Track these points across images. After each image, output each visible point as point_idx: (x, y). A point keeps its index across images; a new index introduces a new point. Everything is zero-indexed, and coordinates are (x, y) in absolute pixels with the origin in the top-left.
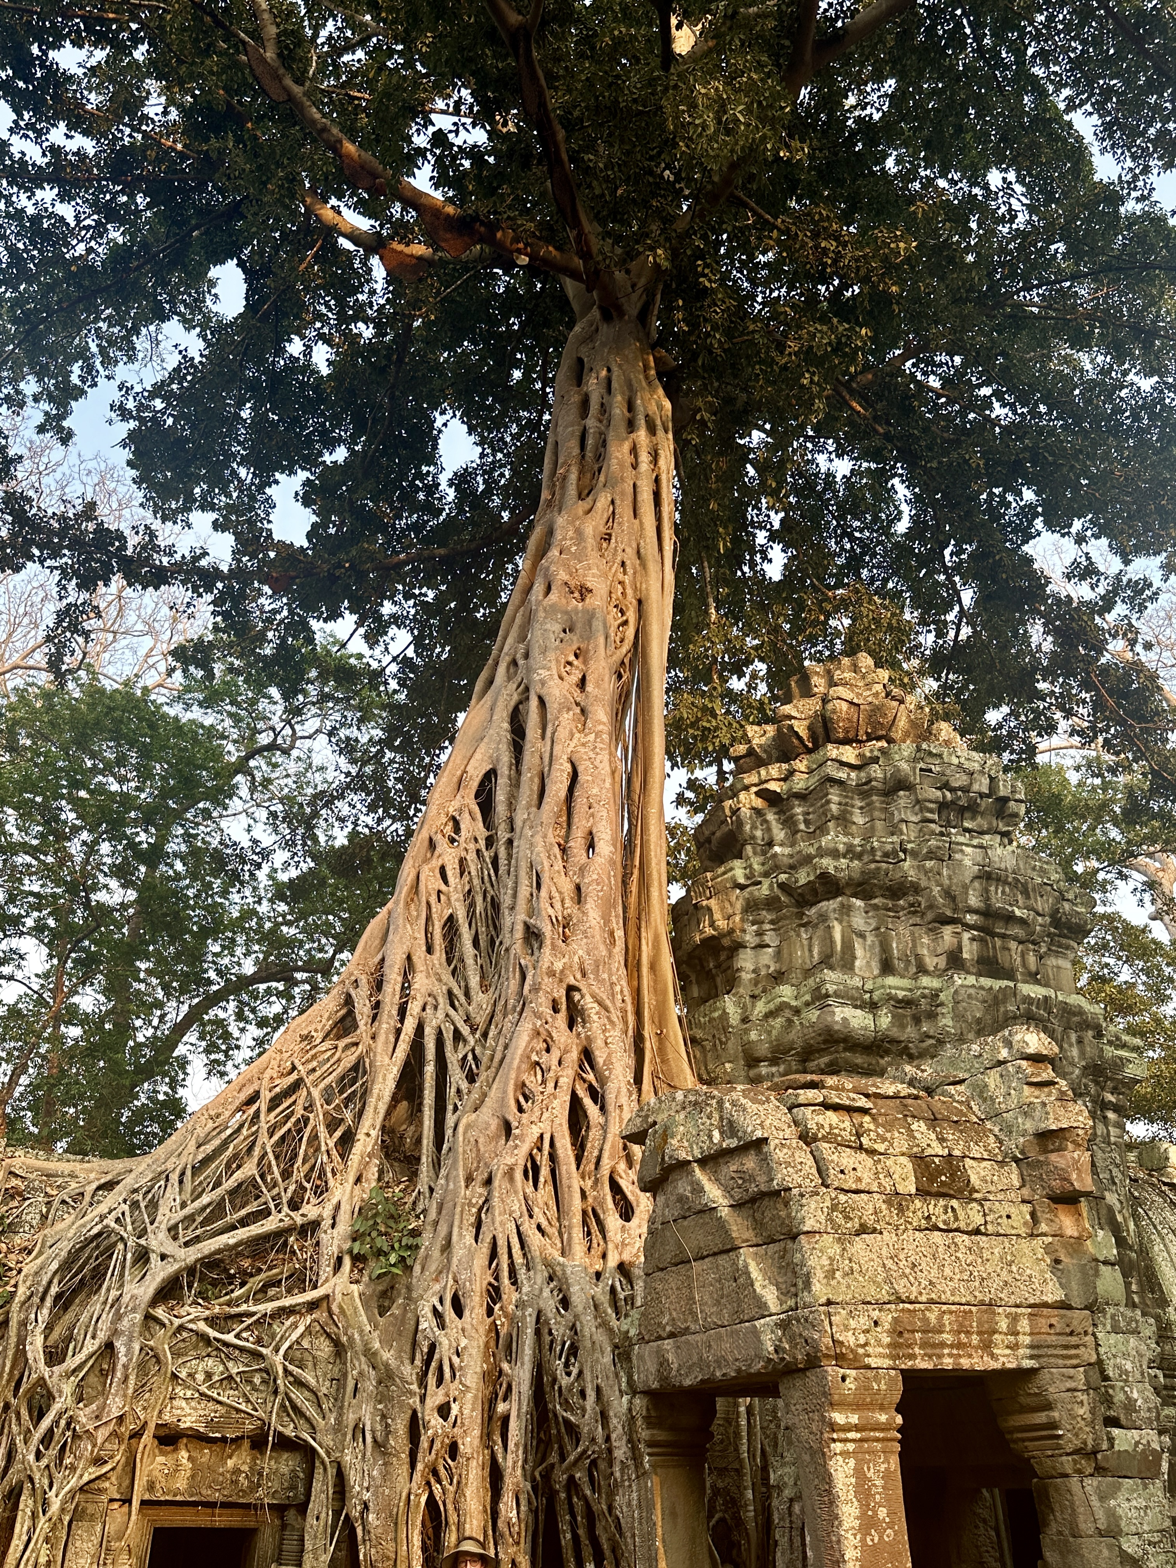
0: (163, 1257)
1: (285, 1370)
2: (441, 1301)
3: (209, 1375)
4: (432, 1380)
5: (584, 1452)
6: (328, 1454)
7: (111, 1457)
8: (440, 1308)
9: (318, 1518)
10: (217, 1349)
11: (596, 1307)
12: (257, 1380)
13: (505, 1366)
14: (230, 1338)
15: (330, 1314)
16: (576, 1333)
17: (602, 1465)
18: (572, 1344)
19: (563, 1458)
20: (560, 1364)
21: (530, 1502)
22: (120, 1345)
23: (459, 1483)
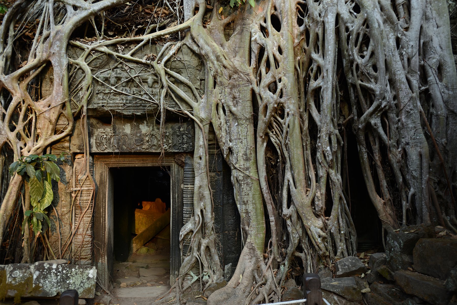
0: (75, 8)
1: (166, 73)
2: (265, 21)
3: (119, 79)
4: (263, 69)
5: (379, 106)
6: (201, 121)
7: (65, 128)
8: (264, 25)
9: (201, 158)
10: (121, 63)
11: (382, 9)
12: (150, 80)
13: (315, 56)
14: (128, 55)
15: (193, 39)
16: (368, 27)
17: (392, 115)
18: (365, 35)
19: (360, 113)
20: (355, 51)
21: (338, 142)
22: (54, 61)
23: (287, 132)
